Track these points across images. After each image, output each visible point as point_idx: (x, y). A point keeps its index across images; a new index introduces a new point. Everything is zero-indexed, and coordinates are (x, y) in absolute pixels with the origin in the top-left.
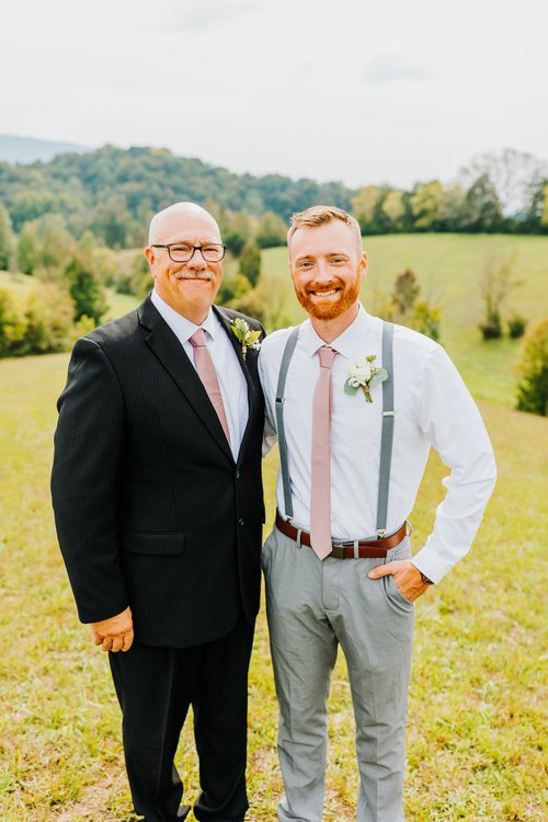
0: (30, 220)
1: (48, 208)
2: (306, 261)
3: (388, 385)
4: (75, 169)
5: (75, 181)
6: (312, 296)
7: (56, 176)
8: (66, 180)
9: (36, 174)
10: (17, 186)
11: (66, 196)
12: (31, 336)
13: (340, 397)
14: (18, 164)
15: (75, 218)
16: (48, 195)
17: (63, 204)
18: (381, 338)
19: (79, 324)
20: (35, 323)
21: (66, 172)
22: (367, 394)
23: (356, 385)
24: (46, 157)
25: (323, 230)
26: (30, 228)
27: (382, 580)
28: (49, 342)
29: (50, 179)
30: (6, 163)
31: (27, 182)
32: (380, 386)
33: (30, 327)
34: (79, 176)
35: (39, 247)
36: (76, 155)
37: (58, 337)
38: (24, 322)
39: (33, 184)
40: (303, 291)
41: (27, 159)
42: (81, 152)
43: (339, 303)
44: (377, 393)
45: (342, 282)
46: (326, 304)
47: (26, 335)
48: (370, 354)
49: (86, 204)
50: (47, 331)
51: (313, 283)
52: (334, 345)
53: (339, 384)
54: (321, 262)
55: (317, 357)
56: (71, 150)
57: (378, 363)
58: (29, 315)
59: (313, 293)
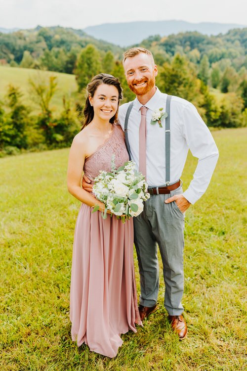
0: (215, 62)
1: (222, 57)
2: (131, 72)
3: (167, 119)
4: (238, 37)
5: (237, 42)
6: (135, 86)
7: (228, 40)
8: (233, 42)
9: (219, 40)
10: (210, 46)
11: (232, 50)
12: (222, 117)
13: (149, 126)
14: (212, 36)
15: (236, 61)
16: (224, 50)
17: (230, 54)
18: (166, 101)
19: (244, 113)
20: (224, 111)
21: (233, 38)
22: (160, 124)
23: (155, 120)
24: (224, 32)
25: (136, 57)
26: (214, 65)
27: (170, 204)
28: (230, 120)
29: (226, 42)
30: (206, 35)
31: (215, 44)
32: (165, 120)
33: (222, 113)
34: (239, 40)
35: (221, 74)
36: (239, 29)
37: (234, 118)
38: (220, 110)
39: (218, 45)
40: (131, 84)
41: (216, 33)
42: (241, 28)
43: (147, 87)
44: (163, 123)
45: (147, 78)
46: (141, 89)
47: (220, 116)
48: (160, 108)
49: (241, 53)
50: (230, 115)
51: (135, 81)
52: (146, 105)
53: (149, 122)
54: (137, 71)
55: (140, 111)
56: (236, 27)
57: (164, 111)
58: (222, 107)
59: (136, 85)
